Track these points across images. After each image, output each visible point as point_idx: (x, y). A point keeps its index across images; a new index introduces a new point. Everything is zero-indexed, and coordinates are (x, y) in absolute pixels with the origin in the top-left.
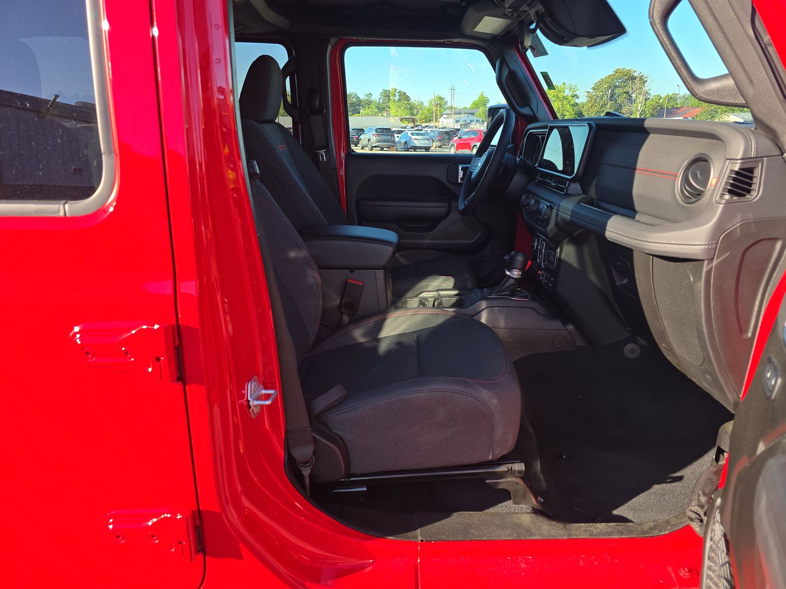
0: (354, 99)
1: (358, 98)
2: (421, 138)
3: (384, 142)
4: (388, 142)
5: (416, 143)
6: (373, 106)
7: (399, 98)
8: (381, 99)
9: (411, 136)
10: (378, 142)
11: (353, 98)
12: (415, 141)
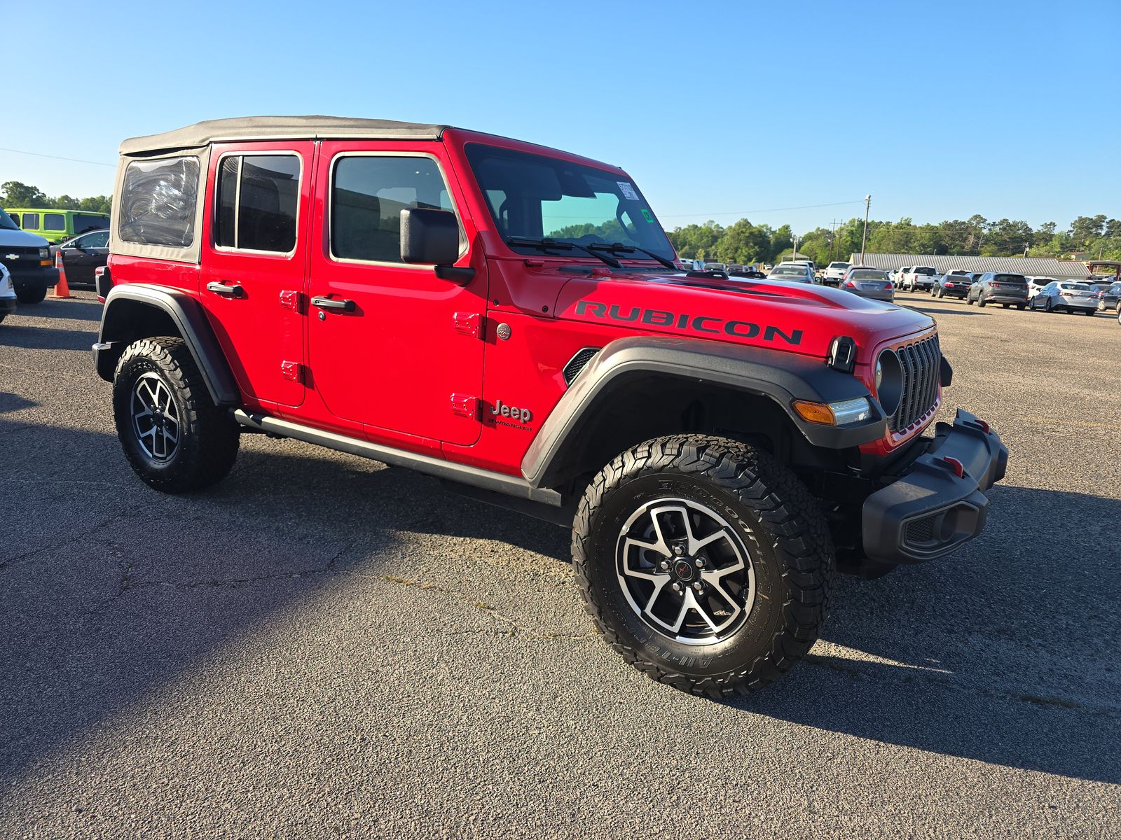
0: (1021, 231)
1: (1027, 229)
2: (1079, 294)
3: (1007, 295)
4: (1013, 295)
5: (1067, 300)
6: (1055, 243)
7: (1108, 232)
8: (1071, 231)
9: (1061, 289)
10: (995, 294)
11: (1019, 230)
12: (1066, 298)
